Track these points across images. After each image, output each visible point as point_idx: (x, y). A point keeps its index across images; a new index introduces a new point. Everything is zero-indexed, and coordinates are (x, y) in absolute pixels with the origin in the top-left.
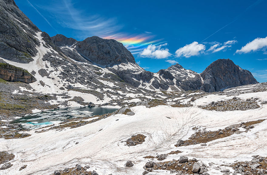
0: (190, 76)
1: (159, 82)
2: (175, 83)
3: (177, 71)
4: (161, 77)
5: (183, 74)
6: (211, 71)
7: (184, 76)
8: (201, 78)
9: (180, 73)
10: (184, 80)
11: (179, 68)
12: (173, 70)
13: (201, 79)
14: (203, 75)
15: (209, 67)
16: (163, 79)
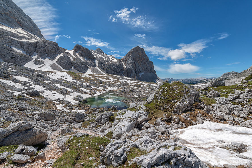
0: (113, 60)
1: (72, 60)
2: (97, 64)
3: (99, 55)
4: (77, 54)
5: (105, 57)
6: (132, 56)
7: (107, 59)
8: (123, 62)
9: (102, 56)
10: (107, 63)
11: (100, 52)
12: (94, 53)
13: (122, 64)
14: (125, 60)
15: (130, 52)
16: (80, 58)
